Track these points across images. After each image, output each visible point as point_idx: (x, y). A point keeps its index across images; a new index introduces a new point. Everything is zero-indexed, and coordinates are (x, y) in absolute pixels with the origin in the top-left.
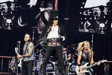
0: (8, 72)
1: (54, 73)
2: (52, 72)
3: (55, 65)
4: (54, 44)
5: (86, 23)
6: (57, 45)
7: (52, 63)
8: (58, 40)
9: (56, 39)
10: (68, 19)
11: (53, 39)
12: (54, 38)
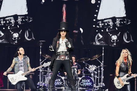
0: (15, 89)
1: (64, 88)
2: (61, 88)
3: (64, 80)
4: (63, 57)
5: (97, 35)
6: (65, 58)
7: (61, 78)
8: (66, 54)
9: (64, 53)
10: (77, 32)
11: (61, 53)
12: (63, 52)
